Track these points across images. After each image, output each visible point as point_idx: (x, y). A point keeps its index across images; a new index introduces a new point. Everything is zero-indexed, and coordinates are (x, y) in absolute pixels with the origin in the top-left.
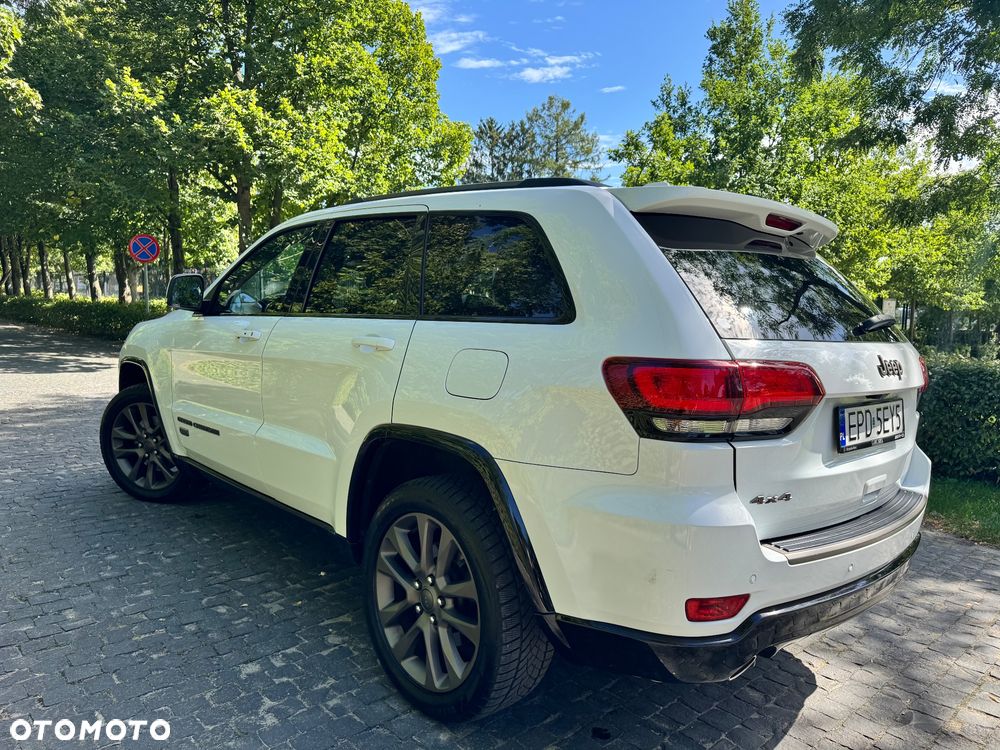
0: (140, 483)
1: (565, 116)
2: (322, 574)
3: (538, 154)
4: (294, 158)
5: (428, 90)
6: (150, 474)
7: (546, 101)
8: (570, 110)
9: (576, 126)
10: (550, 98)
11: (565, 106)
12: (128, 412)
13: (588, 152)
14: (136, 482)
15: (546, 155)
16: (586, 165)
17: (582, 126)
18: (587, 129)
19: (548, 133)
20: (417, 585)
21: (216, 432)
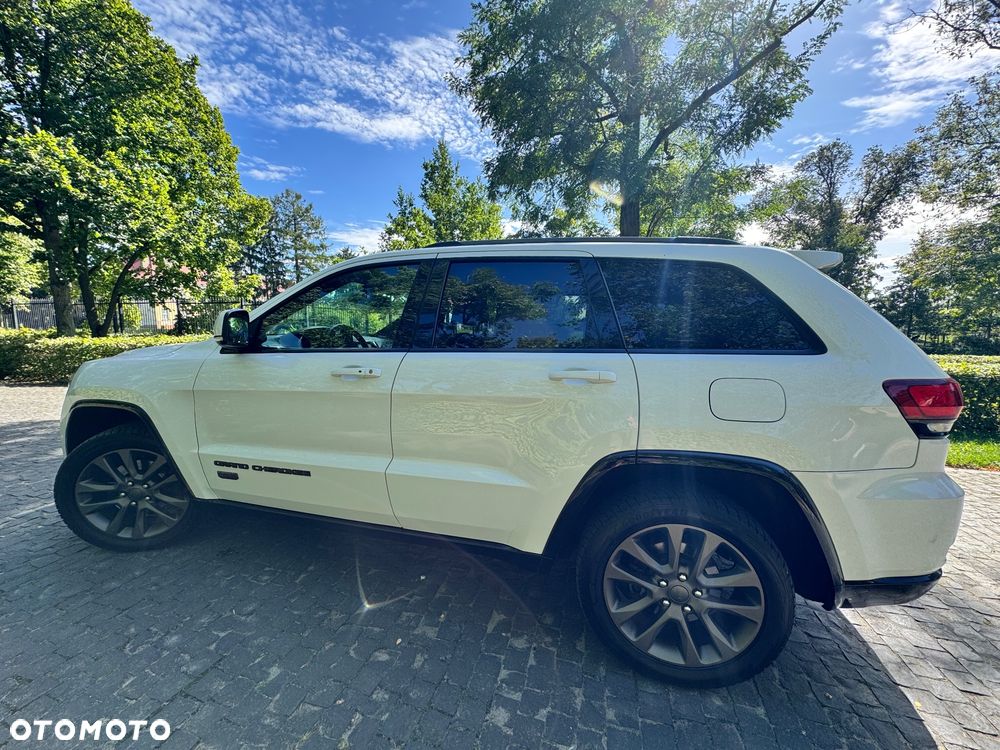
0: (126, 534)
1: (299, 203)
2: (422, 578)
3: (281, 225)
4: (130, 205)
5: (230, 168)
6: (140, 523)
7: (284, 192)
8: (302, 200)
9: (307, 210)
10: (287, 191)
11: (298, 197)
12: (103, 462)
13: (317, 228)
14: (119, 535)
15: (287, 226)
16: (316, 235)
17: (312, 211)
18: (315, 213)
19: (287, 213)
20: (664, 583)
21: (308, 474)
